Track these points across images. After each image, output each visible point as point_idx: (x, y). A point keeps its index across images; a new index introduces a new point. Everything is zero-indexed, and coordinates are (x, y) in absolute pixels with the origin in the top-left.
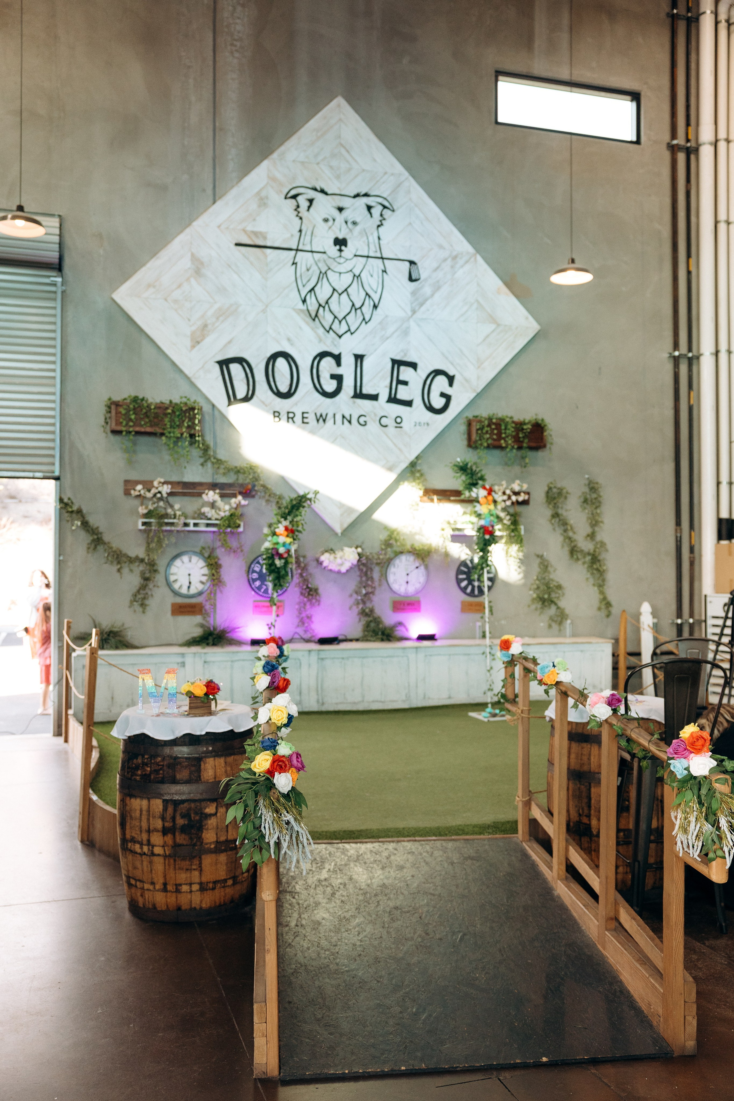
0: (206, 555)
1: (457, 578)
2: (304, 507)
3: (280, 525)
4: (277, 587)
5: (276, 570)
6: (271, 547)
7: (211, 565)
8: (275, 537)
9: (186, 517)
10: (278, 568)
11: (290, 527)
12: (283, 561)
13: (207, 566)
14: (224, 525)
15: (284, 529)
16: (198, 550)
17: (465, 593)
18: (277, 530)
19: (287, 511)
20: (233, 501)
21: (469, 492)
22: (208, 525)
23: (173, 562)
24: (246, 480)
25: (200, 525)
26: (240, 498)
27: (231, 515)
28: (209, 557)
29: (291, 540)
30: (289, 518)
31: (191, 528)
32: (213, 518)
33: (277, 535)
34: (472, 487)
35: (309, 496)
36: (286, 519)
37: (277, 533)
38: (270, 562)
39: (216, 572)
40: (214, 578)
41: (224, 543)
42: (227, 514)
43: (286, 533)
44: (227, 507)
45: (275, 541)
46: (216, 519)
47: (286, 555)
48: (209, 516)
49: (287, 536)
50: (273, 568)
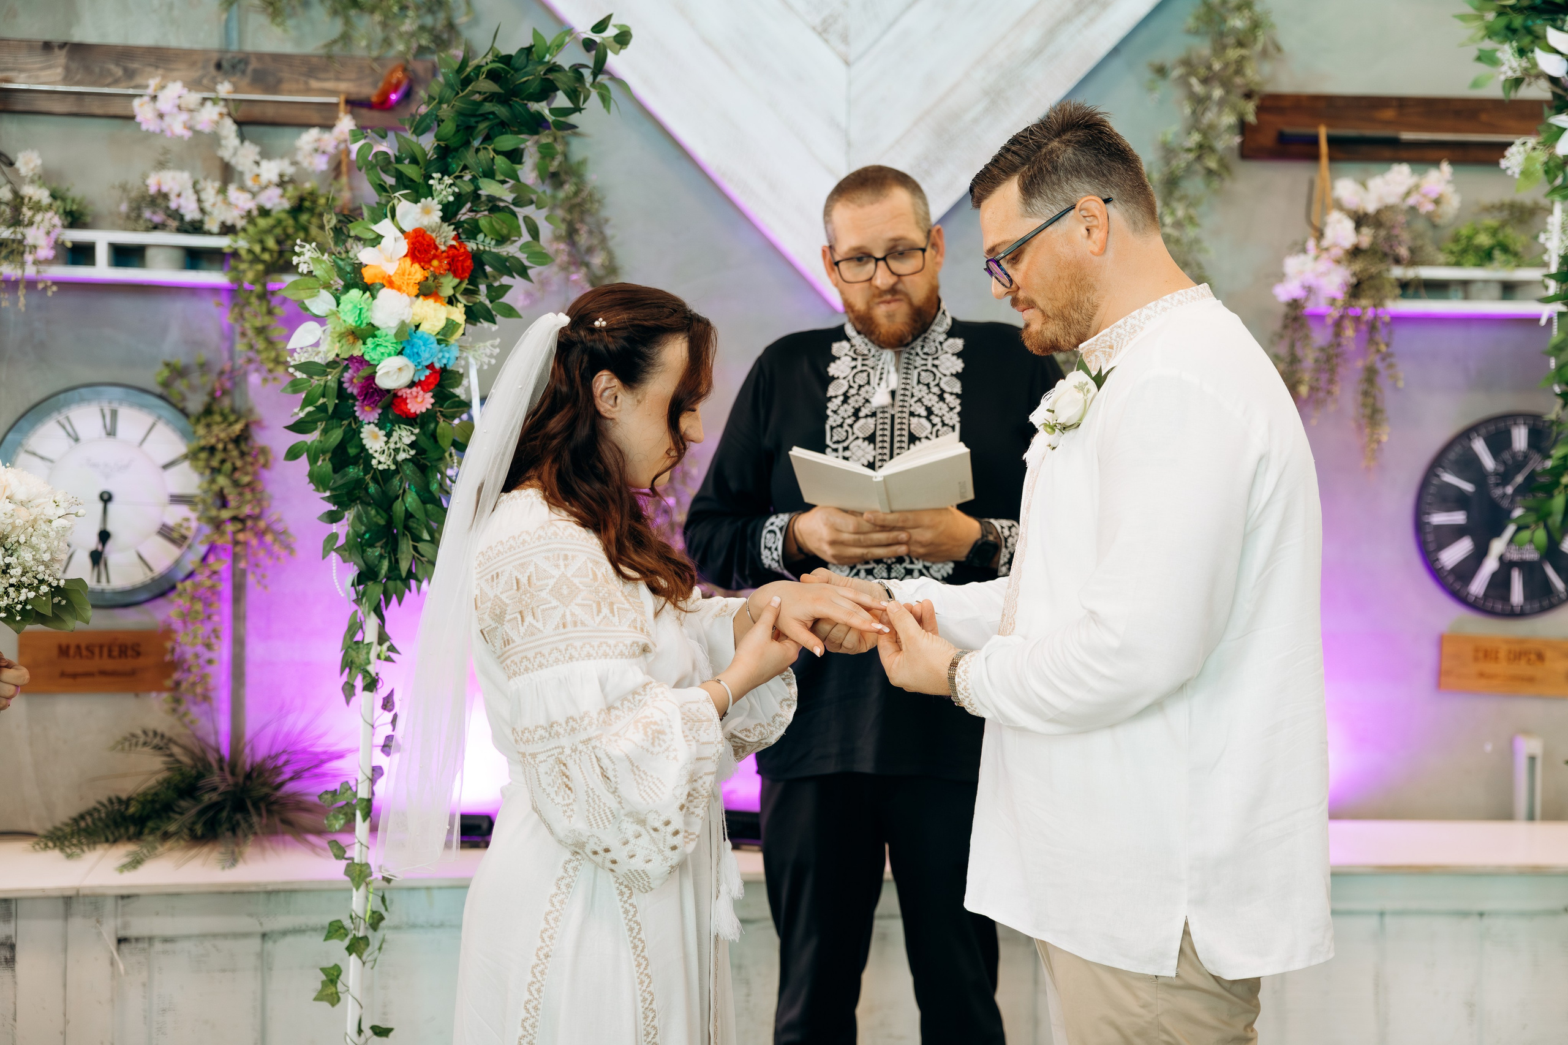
0: (195, 404)
1: (1420, 526)
2: (536, 124)
3: (385, 227)
4: (375, 590)
5: (372, 488)
6: (329, 350)
7: (212, 450)
8: (355, 293)
9: (75, 219)
10: (385, 477)
11: (446, 237)
12: (405, 436)
13: (192, 456)
14: (256, 259)
15: (403, 247)
16: (153, 377)
17: (1461, 598)
18: (365, 255)
19: (428, 143)
20: (309, 138)
21: (1522, 52)
22: (194, 258)
23: (26, 433)
24: (387, 42)
25: (150, 254)
26: (346, 124)
27: (297, 209)
28: (208, 411)
29: (458, 314)
30: (443, 188)
31: (102, 270)
32: (212, 225)
33: (368, 288)
34: (1537, 24)
35: (566, 59)
36: (419, 191)
37: (368, 275)
38: (336, 436)
39: (236, 484)
40: (225, 514)
41: (261, 344)
42: (277, 201)
43: (417, 273)
44: (270, 170)
45: (351, 320)
46: (227, 230)
47: (421, 403)
48: (191, 213)
49: (426, 291)
50: (353, 471)
